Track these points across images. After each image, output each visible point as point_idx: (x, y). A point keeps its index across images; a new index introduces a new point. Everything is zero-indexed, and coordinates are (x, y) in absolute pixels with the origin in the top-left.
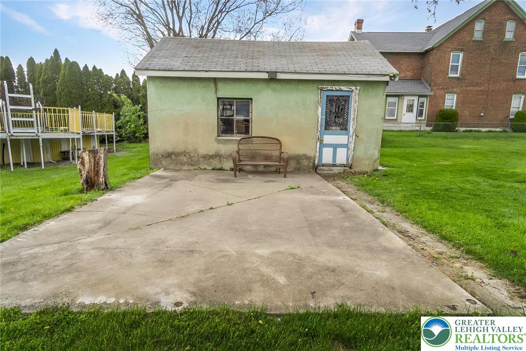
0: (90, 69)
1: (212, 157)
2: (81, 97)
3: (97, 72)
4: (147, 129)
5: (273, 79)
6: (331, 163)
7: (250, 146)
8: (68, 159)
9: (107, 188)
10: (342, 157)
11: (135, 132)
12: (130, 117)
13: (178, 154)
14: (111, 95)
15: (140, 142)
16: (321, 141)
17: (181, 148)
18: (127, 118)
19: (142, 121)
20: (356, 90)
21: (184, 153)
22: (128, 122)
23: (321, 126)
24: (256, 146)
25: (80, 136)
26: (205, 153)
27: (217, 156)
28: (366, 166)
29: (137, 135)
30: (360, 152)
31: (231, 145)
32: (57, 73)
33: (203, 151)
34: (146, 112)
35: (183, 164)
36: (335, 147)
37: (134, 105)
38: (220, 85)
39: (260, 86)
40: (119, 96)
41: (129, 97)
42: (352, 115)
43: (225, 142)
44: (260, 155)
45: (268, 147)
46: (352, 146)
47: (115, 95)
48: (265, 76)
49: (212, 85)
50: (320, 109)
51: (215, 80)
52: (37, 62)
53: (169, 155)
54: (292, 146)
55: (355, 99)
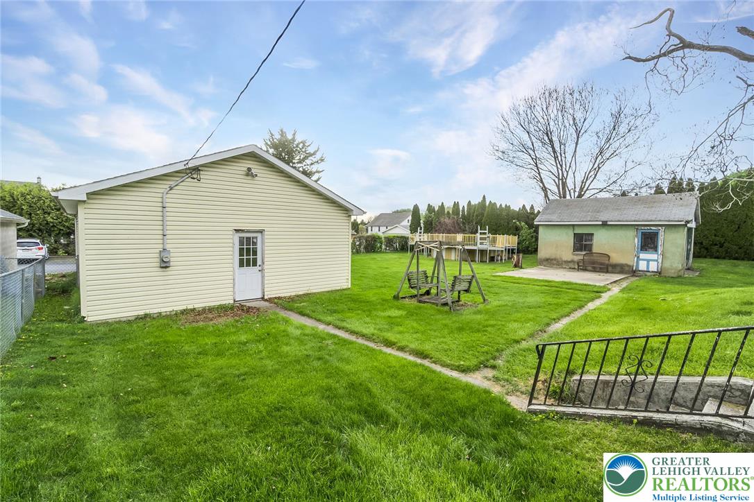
0: (503, 206)
1: (570, 262)
2: (496, 224)
3: (508, 207)
4: (537, 245)
5: (605, 224)
6: (645, 269)
7: (592, 258)
8: (494, 261)
9: (521, 268)
10: (653, 267)
11: (528, 247)
12: (526, 237)
13: (552, 260)
14: (515, 223)
15: (531, 253)
16: (638, 257)
17: (553, 257)
18: (524, 238)
19: (534, 239)
20: (662, 230)
21: (555, 259)
22: (524, 240)
23: (638, 248)
24: (595, 258)
25: (504, 249)
26: (566, 259)
27: (572, 261)
28: (672, 273)
29: (530, 249)
30: (667, 264)
31: (579, 256)
32: (485, 210)
33: (565, 258)
34: (538, 233)
35: (554, 265)
36: (648, 261)
37: (530, 229)
38: (576, 228)
39: (598, 228)
40: (520, 223)
41: (526, 223)
42: (660, 243)
43: (577, 255)
44: (597, 262)
45: (603, 258)
46: (660, 261)
47: (518, 223)
48: (601, 223)
49: (572, 228)
50: (636, 239)
51: (573, 225)
52: (473, 203)
53: (547, 260)
54: (616, 258)
55: (661, 233)
